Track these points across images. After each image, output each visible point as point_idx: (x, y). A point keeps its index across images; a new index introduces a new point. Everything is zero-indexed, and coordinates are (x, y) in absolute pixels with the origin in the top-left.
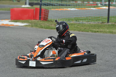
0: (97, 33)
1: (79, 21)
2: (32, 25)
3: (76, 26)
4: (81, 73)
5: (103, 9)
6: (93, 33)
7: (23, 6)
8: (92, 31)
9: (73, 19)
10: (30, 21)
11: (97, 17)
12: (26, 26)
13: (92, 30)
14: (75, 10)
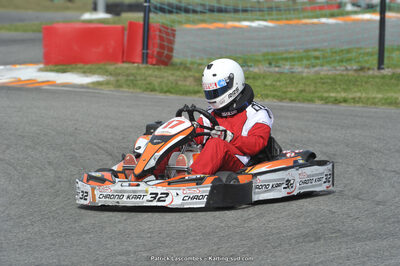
0: (343, 104)
1: (279, 67)
2: (118, 81)
3: (268, 82)
4: (290, 245)
5: (363, 21)
6: (330, 107)
7: (87, 16)
8: (327, 98)
9: (261, 58)
10: (111, 67)
11: (342, 51)
12: (99, 83)
13: (326, 95)
14: (266, 27)
